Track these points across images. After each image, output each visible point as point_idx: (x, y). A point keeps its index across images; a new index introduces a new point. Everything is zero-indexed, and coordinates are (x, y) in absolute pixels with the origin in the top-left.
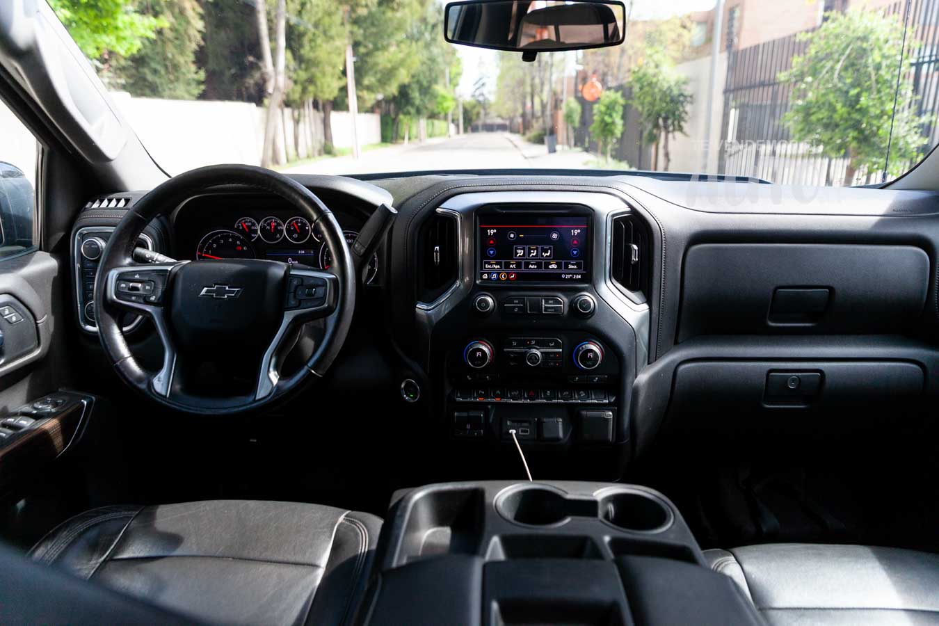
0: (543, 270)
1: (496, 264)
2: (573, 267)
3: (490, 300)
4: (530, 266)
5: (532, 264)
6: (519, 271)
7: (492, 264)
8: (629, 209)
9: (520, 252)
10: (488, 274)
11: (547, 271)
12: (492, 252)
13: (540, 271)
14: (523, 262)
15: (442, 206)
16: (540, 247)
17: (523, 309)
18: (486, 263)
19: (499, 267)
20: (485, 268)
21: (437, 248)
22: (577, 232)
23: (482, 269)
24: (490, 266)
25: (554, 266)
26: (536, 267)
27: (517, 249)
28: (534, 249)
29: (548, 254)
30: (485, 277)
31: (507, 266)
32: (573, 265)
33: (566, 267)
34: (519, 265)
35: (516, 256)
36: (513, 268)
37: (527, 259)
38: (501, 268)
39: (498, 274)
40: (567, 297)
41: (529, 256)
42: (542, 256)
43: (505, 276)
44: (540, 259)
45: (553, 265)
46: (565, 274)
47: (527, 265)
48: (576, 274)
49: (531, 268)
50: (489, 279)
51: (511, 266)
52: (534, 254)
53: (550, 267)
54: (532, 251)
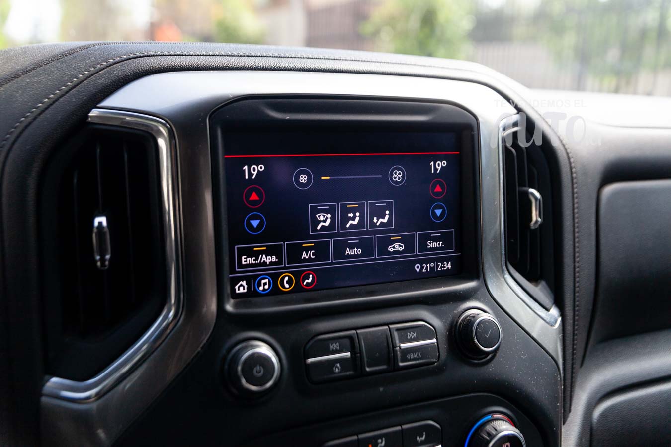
0: (376, 258)
1: (268, 253)
2: (435, 245)
3: (264, 349)
4: (348, 251)
5: (352, 247)
6: (321, 265)
7: (256, 255)
8: (516, 117)
9: (324, 220)
10: (248, 280)
11: (384, 260)
12: (255, 223)
13: (368, 261)
14: (331, 241)
15: (106, 103)
16: (367, 204)
17: (355, 362)
18: (242, 252)
19: (274, 259)
20: (240, 265)
21: (101, 220)
22: (441, 165)
23: (233, 271)
24: (251, 260)
25: (398, 247)
26: (359, 251)
27: (316, 211)
28: (354, 210)
29: (385, 220)
30: (241, 288)
31: (295, 254)
32: (435, 240)
33: (423, 247)
34: (321, 252)
35: (314, 229)
36: (310, 259)
37: (339, 235)
38: (280, 262)
39: (274, 277)
40: (439, 315)
41: (344, 227)
42: (373, 225)
43: (289, 282)
44: (367, 233)
45: (396, 245)
46: (421, 262)
47: (340, 248)
48: (442, 260)
49: (349, 256)
50: (252, 293)
51: (304, 255)
52: (356, 222)
53: (391, 249)
54: (351, 215)
